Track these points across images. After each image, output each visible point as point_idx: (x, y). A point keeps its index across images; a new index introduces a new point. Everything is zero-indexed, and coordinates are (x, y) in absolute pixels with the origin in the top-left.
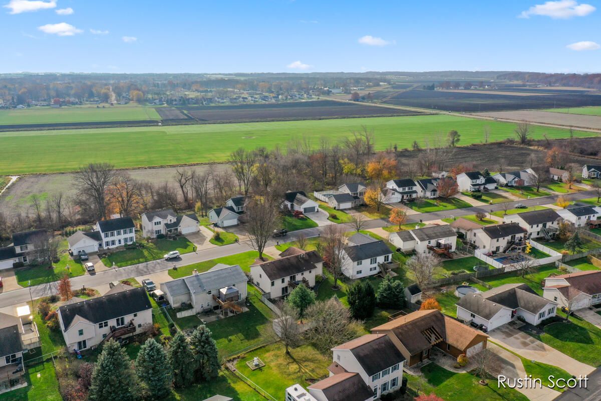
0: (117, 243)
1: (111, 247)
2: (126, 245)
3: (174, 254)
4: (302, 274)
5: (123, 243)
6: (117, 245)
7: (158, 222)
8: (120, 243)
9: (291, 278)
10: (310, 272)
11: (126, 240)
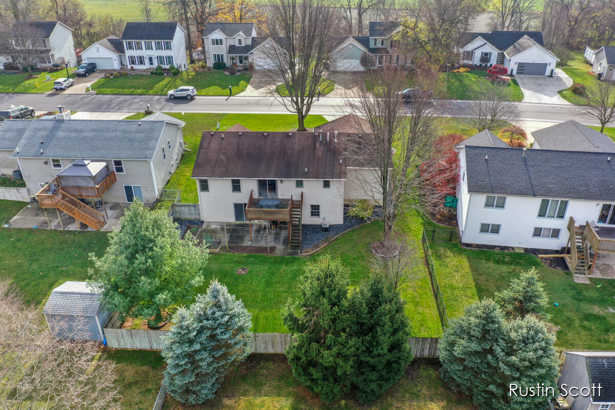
0: (147, 61)
1: (137, 67)
2: (159, 68)
3: (182, 90)
4: (300, 184)
5: (156, 64)
6: (147, 66)
7: (217, 40)
8: (151, 64)
9: (262, 184)
10: (327, 184)
11: (160, 59)
